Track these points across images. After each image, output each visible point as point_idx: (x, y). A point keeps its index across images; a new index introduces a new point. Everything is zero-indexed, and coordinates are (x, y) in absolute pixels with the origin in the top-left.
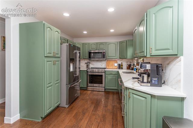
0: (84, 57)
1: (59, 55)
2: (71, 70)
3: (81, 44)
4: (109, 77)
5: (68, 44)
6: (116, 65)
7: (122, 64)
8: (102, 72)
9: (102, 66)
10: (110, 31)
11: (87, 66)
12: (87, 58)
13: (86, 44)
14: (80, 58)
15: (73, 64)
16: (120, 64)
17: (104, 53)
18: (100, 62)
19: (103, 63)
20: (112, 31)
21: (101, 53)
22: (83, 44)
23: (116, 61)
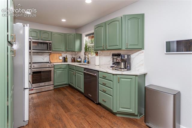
4: (58, 72)
6: (61, 58)
7: (66, 58)
8: (51, 66)
9: (44, 59)
10: (61, 20)
16: (65, 57)
17: (50, 44)
18: (41, 55)
19: (45, 56)
20: (64, 20)
21: (47, 43)
23: (61, 54)
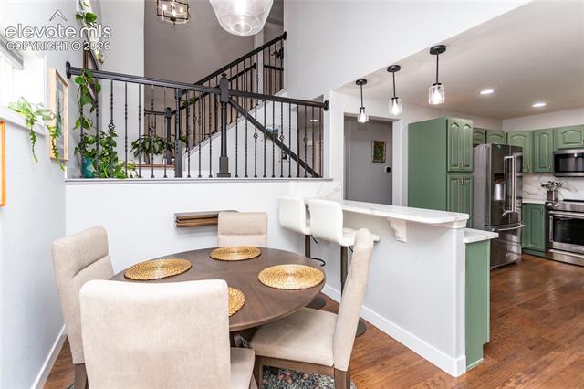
0: (538, 169)
1: (470, 168)
2: (498, 197)
3: (527, 134)
5: (489, 145)
11: (549, 194)
12: (547, 170)
13: (542, 132)
14: (521, 170)
15: (502, 185)
22: (533, 133)
